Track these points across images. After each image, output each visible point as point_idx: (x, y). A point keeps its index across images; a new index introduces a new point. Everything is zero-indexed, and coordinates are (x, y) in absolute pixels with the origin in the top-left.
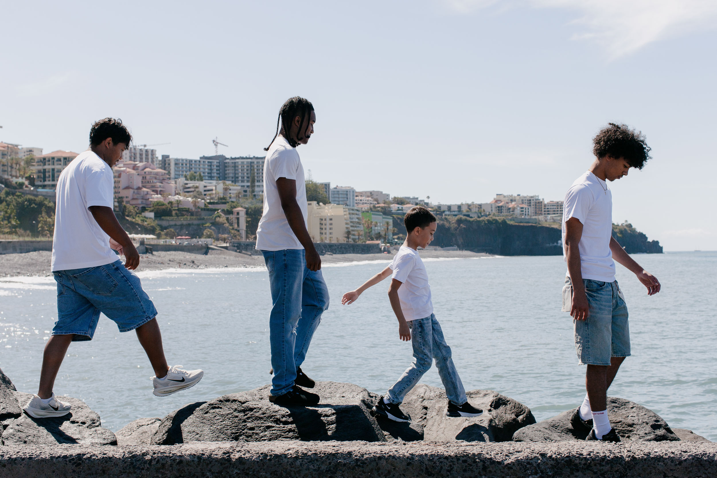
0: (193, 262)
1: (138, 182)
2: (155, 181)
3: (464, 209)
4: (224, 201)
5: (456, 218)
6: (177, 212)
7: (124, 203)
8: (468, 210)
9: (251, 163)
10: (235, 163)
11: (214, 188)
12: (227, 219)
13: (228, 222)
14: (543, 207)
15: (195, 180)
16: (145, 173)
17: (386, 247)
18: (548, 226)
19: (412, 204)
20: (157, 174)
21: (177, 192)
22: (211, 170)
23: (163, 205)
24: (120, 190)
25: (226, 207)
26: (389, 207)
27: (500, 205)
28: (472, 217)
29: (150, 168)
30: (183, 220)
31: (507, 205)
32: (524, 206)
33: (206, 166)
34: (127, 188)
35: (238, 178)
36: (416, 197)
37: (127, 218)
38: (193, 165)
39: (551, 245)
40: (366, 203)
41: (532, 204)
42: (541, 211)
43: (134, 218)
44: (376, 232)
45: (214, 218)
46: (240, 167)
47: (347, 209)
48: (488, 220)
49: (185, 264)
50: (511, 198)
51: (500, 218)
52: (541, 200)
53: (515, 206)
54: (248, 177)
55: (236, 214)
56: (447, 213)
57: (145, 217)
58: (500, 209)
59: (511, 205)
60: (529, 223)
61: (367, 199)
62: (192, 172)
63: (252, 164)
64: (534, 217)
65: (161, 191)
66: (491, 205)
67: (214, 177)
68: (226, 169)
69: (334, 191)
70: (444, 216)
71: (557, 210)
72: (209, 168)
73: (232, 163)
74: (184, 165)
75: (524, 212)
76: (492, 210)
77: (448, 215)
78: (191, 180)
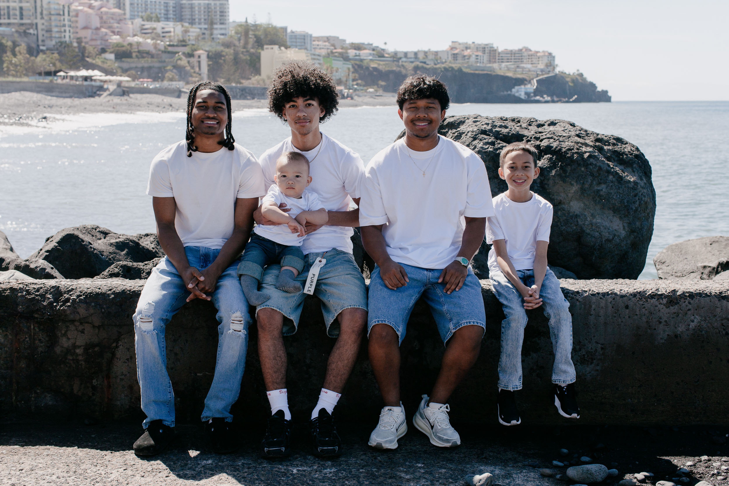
0: (171, 106)
1: (96, 22)
2: (112, 21)
3: (421, 56)
4: (184, 43)
5: (413, 65)
6: (138, 54)
7: (83, 44)
8: (425, 57)
9: (208, 4)
10: (192, 4)
11: (172, 30)
12: (189, 62)
13: (190, 65)
14: (497, 55)
15: (151, 21)
16: (102, 13)
17: (350, 94)
18: (502, 74)
19: (369, 50)
20: (114, 14)
21: (134, 33)
22: (167, 11)
23: (123, 46)
24: (78, 30)
25: (187, 50)
26: (347, 53)
27: (456, 52)
28: (428, 65)
29: (106, 8)
30: (144, 63)
31: (463, 52)
32: (480, 53)
33: (162, 7)
34: (85, 28)
35: (195, 20)
36: (371, 43)
37: (88, 59)
38: (149, 6)
39: (505, 93)
40: (323, 48)
41: (486, 52)
42: (495, 59)
43: (94, 60)
44: (338, 78)
45: (175, 61)
46: (197, 8)
47: (309, 55)
48: (445, 68)
49: (164, 107)
50: (466, 46)
51: (456, 65)
52: (496, 48)
53: (471, 53)
54: (205, 20)
55: (197, 57)
56: (404, 59)
57: (105, 59)
58: (455, 56)
59: (467, 53)
60: (483, 70)
61: (324, 44)
62: (148, 12)
63: (210, 6)
64: (489, 65)
65: (118, 32)
66: (447, 52)
67: (170, 18)
68: (183, 10)
69: (291, 36)
70: (400, 63)
71: (510, 58)
72: (166, 9)
73: (189, 4)
74: (140, 5)
75: (479, 60)
76: (448, 58)
77: (405, 62)
78: (148, 21)
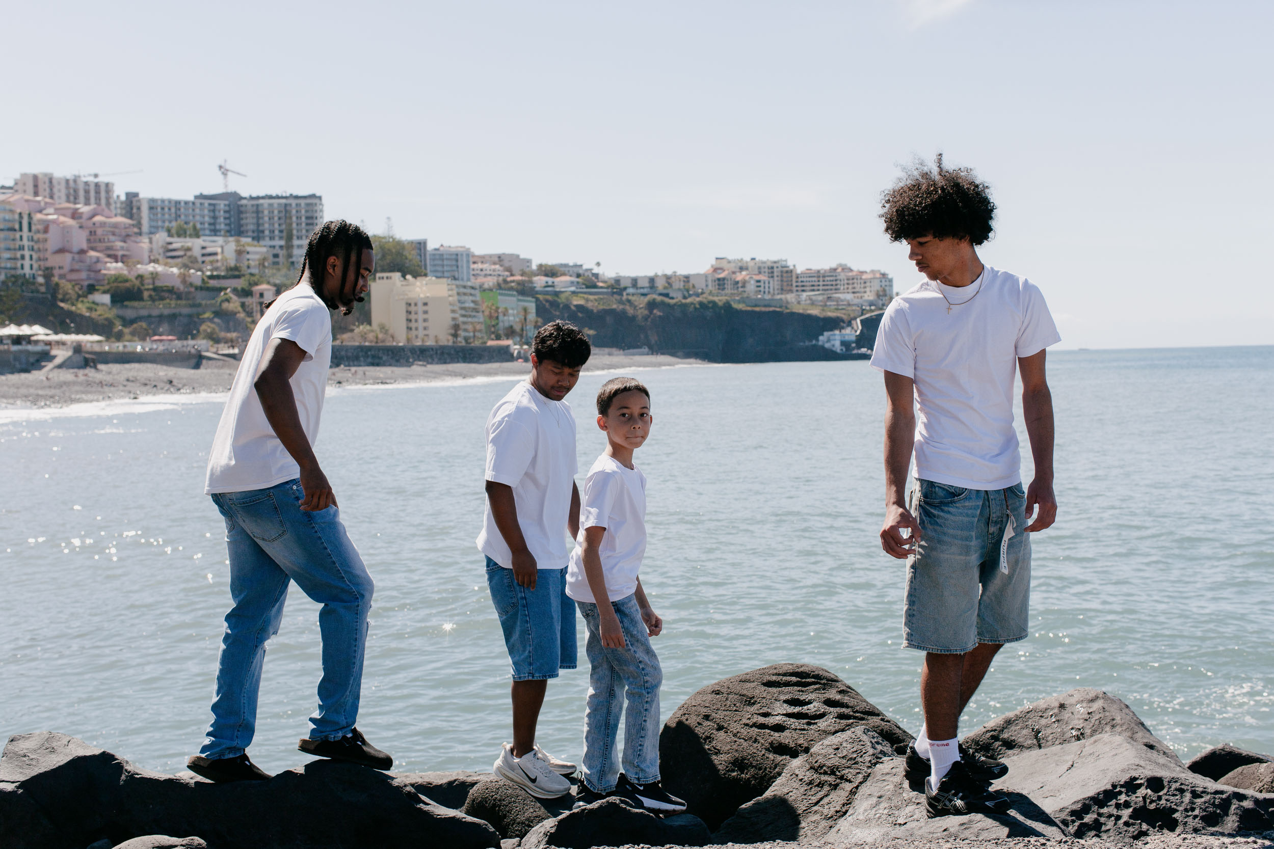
0: (171, 382)
1: (80, 240)
2: (112, 238)
3: (660, 284)
4: (237, 273)
5: (646, 299)
6: (153, 293)
7: (56, 279)
8: (667, 285)
9: (286, 205)
10: (258, 205)
11: (219, 250)
12: (243, 305)
13: (244, 310)
14: (794, 279)
15: (185, 237)
16: (94, 224)
17: (522, 352)
18: (801, 311)
19: (571, 276)
20: (115, 226)
21: (152, 258)
22: (215, 218)
23: (126, 281)
24: (48, 255)
25: (240, 284)
26: (531, 282)
27: (722, 276)
28: (672, 298)
29: (102, 215)
30: (162, 308)
31: (734, 276)
32: (762, 277)
33: (206, 212)
34: (61, 251)
35: (263, 232)
36: (579, 263)
37: (62, 305)
38: (182, 210)
39: (807, 343)
40: (490, 275)
41: (775, 274)
42: (792, 285)
43: (73, 305)
44: (507, 325)
45: (218, 303)
46: (266, 212)
47: (454, 287)
48: (701, 303)
49: (155, 386)
50: (740, 264)
51: (720, 298)
52: (791, 267)
53: (747, 278)
54: (281, 231)
55: (258, 295)
56: (631, 290)
57: (94, 303)
58: (721, 283)
59: (739, 277)
60: (769, 306)
61: (493, 267)
62: (181, 221)
63: (288, 208)
64: (779, 297)
65: (123, 256)
66: (706, 276)
67: (220, 231)
68: (244, 216)
69: (434, 255)
70: (625, 297)
71: (816, 283)
72: (212, 214)
73: (253, 206)
74: (166, 210)
75: (762, 289)
76: (707, 286)
77: (633, 295)
78: (179, 236)
